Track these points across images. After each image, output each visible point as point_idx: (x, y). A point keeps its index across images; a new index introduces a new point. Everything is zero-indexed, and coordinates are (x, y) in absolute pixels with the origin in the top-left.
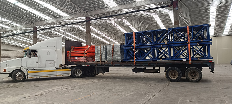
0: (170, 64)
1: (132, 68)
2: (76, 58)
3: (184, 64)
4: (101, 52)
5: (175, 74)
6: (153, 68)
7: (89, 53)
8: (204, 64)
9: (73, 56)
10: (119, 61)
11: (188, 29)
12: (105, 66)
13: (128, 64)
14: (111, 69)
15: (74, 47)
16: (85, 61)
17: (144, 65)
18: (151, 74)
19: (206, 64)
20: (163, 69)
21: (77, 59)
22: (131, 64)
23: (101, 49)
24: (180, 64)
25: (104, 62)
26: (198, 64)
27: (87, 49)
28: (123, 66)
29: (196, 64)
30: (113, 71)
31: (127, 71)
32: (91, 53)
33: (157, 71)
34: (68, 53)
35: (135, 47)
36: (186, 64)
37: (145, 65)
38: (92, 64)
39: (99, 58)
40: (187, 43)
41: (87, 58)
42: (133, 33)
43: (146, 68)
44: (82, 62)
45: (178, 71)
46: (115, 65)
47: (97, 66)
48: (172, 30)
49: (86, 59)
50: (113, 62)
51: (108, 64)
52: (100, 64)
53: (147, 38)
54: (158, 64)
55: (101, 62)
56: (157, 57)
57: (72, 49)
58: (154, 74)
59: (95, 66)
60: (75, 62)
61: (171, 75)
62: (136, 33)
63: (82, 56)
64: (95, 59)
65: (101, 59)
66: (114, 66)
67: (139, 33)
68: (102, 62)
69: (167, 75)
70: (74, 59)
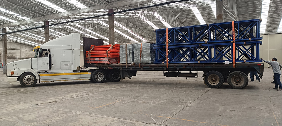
0: (209, 67)
1: (164, 72)
2: (96, 59)
3: (227, 67)
4: (127, 52)
5: (215, 79)
6: (189, 72)
7: (112, 53)
8: (251, 67)
9: (93, 56)
10: (148, 64)
11: (233, 25)
12: (131, 69)
13: (159, 67)
14: (138, 72)
15: (94, 46)
16: (108, 63)
17: (178, 69)
18: (187, 79)
19: (253, 67)
20: (201, 73)
21: (98, 60)
22: (163, 67)
23: (126, 48)
24: (222, 67)
25: (131, 64)
26: (244, 67)
27: (110, 48)
28: (153, 69)
29: (242, 67)
30: (141, 75)
31: (158, 75)
32: (115, 53)
33: (194, 75)
34: (87, 53)
35: (168, 46)
36: (229, 67)
37: (180, 69)
38: (116, 66)
39: (125, 59)
40: (232, 42)
41: (110, 59)
42: (166, 29)
43: (181, 72)
44: (104, 64)
45: (219, 76)
46: (144, 67)
47: (122, 68)
48: (214, 26)
49: (109, 61)
50: (141, 64)
51: (136, 67)
52: (126, 67)
53: (183, 35)
54: (196, 67)
55: (126, 64)
56: (194, 59)
57: (92, 49)
58: (191, 80)
59: (120, 68)
60: (95, 64)
61: (210, 80)
62: (169, 30)
63: (104, 57)
64: (119, 61)
65: (127, 60)
66: (142, 69)
67: (174, 30)
68: (128, 64)
69: (206, 80)
70: (94, 61)
